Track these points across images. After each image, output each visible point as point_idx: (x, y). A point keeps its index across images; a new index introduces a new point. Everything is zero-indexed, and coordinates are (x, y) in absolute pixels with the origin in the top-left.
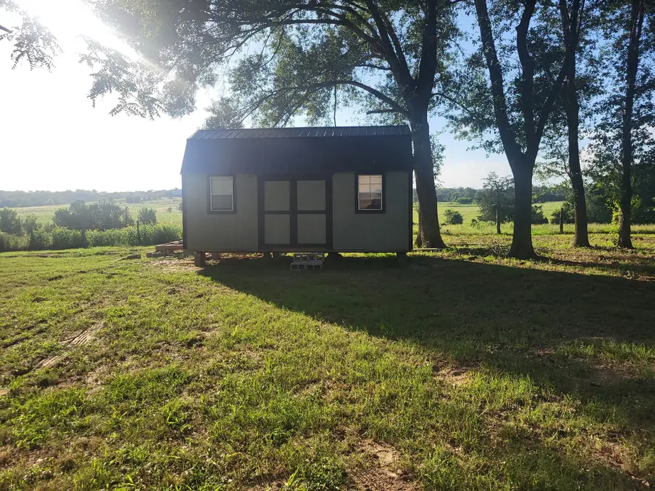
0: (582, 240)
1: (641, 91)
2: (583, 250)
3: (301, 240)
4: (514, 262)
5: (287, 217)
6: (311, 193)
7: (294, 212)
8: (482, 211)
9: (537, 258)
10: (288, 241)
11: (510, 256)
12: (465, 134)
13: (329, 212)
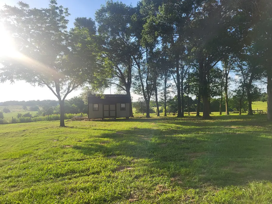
0: (158, 115)
1: (167, 88)
2: (159, 117)
3: (111, 115)
4: (147, 118)
5: (108, 111)
6: (113, 107)
7: (109, 110)
8: (136, 110)
9: (150, 118)
10: (108, 116)
11: (146, 117)
12: (136, 93)
13: (116, 110)
